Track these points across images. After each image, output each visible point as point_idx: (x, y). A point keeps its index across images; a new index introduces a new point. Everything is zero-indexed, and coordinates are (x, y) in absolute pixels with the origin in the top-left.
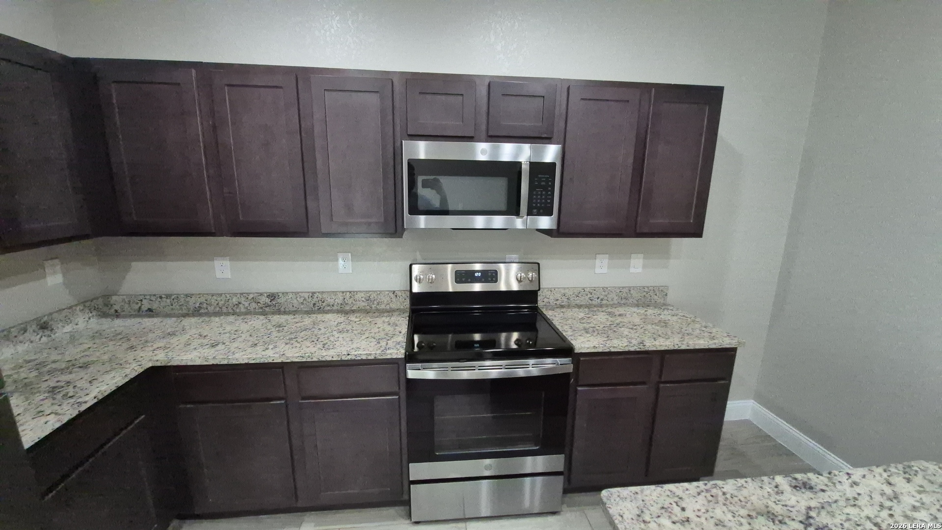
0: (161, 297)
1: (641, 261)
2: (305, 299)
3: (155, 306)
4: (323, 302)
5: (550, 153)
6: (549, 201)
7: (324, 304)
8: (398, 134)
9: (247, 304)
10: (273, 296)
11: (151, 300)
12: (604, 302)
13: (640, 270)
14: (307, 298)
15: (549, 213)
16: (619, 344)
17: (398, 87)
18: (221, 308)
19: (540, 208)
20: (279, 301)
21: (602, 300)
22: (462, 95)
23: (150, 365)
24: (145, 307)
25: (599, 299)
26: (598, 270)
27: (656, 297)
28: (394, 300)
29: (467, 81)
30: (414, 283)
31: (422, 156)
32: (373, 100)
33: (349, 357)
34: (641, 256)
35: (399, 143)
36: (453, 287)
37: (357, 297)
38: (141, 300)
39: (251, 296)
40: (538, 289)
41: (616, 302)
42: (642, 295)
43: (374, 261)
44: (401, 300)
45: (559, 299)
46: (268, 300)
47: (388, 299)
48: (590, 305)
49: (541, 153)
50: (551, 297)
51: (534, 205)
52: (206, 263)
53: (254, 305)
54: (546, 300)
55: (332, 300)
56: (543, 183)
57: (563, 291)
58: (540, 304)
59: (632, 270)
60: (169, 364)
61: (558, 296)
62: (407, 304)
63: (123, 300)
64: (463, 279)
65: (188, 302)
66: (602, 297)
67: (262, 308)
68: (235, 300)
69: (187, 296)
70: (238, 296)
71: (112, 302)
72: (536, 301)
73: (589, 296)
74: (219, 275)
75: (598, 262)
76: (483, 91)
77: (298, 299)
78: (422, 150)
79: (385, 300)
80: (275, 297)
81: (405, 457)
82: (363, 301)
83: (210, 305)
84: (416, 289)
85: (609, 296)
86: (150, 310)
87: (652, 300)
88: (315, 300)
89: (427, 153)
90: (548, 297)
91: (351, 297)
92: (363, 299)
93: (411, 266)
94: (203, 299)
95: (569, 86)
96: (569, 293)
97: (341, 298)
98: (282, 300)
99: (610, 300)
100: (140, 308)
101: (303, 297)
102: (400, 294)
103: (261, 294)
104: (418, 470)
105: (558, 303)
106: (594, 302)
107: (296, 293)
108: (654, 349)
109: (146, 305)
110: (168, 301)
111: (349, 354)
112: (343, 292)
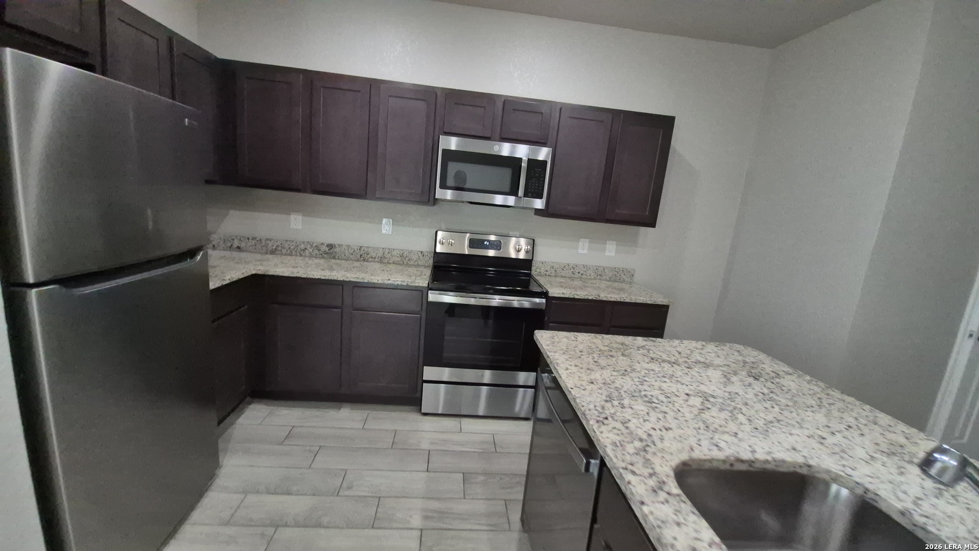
0: (248, 239)
1: (615, 247)
2: (354, 251)
3: (243, 245)
4: (368, 254)
5: (543, 154)
6: (541, 188)
7: (368, 256)
8: (437, 129)
9: (311, 250)
10: (331, 246)
11: (240, 240)
12: (584, 276)
13: (613, 254)
14: (356, 250)
15: (541, 197)
16: (581, 294)
17: (441, 99)
18: (291, 251)
19: (534, 191)
20: (335, 250)
21: (582, 274)
22: (485, 107)
23: (254, 272)
24: (235, 246)
25: (580, 274)
26: (580, 251)
27: (624, 277)
28: (421, 258)
29: (489, 98)
30: (438, 245)
31: (453, 148)
32: (421, 105)
33: (389, 282)
34: (614, 243)
35: (437, 138)
36: (469, 251)
37: (394, 253)
38: (233, 240)
39: (315, 244)
40: (531, 258)
41: (593, 277)
42: (614, 273)
43: (409, 226)
44: (427, 258)
45: (548, 270)
46: (327, 249)
47: (417, 257)
48: (572, 277)
49: (537, 152)
50: (542, 269)
51: (529, 190)
52: (284, 216)
53: (316, 252)
54: (538, 270)
55: (375, 254)
56: (537, 175)
57: (552, 265)
58: (533, 273)
59: (607, 253)
60: (267, 273)
61: (548, 268)
62: (431, 262)
63: (220, 238)
64: (476, 246)
65: (268, 244)
66: (582, 272)
67: (321, 254)
68: (303, 247)
69: (267, 239)
70: (306, 243)
71: (211, 239)
72: (530, 269)
73: (572, 270)
74: (293, 226)
75: (581, 244)
76: (500, 105)
77: (350, 250)
78: (453, 143)
79: (415, 257)
80: (333, 247)
81: (421, 362)
82: (398, 257)
83: (284, 248)
84: (439, 249)
85: (587, 272)
86: (239, 248)
87: (622, 279)
88: (362, 252)
89: (457, 146)
90: (540, 267)
91: (389, 253)
92: (398, 255)
93: (436, 232)
94: (279, 243)
95: (562, 108)
96: (556, 266)
97: (382, 253)
98: (337, 250)
99: (588, 275)
100: (231, 246)
101: (353, 249)
102: (426, 254)
103: (322, 244)
104: (430, 372)
105: (547, 273)
106: (575, 276)
107: (348, 246)
108: (606, 299)
109: (236, 243)
110: (253, 242)
111: (389, 280)
112: (383, 249)
